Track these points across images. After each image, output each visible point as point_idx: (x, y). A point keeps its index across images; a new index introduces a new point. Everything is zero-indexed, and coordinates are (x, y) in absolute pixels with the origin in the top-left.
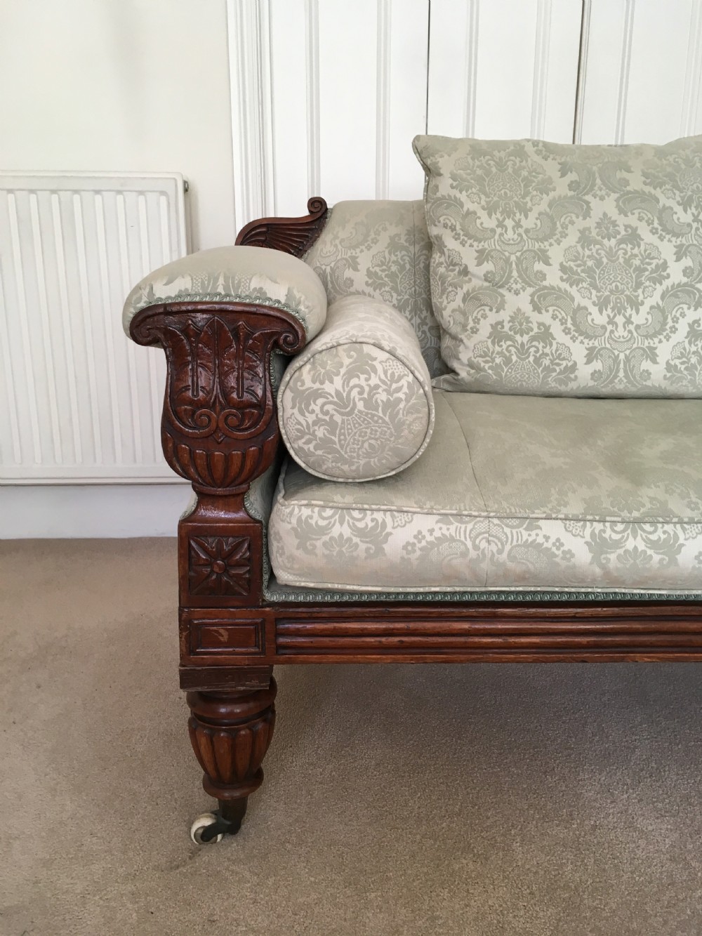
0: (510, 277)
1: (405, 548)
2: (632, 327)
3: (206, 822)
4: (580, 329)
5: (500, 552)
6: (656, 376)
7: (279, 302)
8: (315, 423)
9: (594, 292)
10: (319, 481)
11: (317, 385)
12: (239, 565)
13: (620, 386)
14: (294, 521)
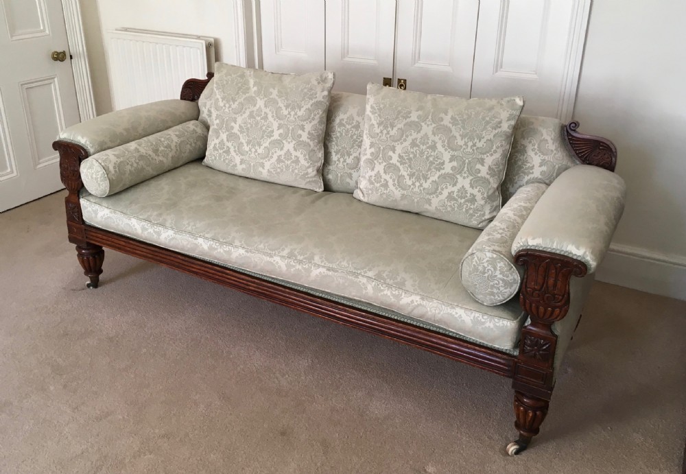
0: (223, 127)
1: (101, 217)
2: (257, 154)
5: (122, 224)
7: (83, 144)
9: (247, 138)
13: (252, 175)
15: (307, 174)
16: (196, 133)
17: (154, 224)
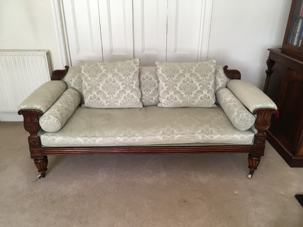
0: (93, 89)
1: (58, 141)
2: (114, 97)
3: (40, 176)
4: (105, 98)
5: (71, 141)
6: (118, 105)
7: (39, 109)
8: (44, 125)
9: (107, 91)
10: (46, 132)
11: (44, 121)
12: (37, 143)
13: (112, 107)
14: (43, 138)
15: (137, 101)
16: (76, 94)
17: (90, 137)
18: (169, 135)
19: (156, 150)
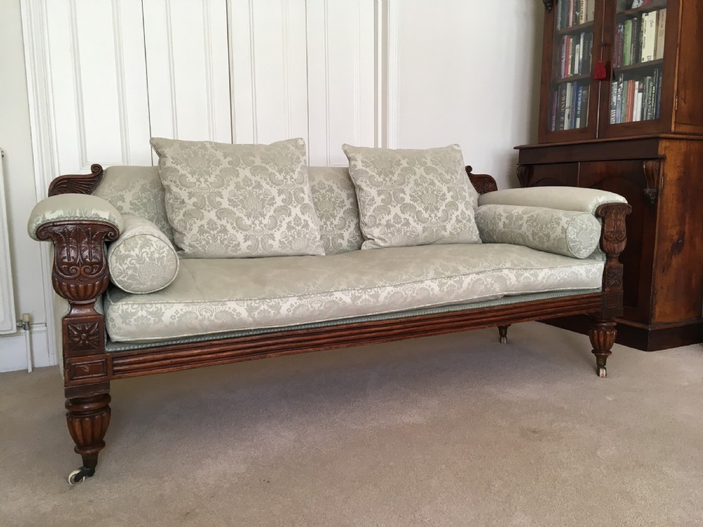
0: (205, 204)
1: (171, 317)
2: (262, 225)
3: (77, 472)
4: (240, 227)
5: (211, 315)
6: (276, 246)
7: (105, 219)
8: (127, 268)
9: (244, 210)
10: (129, 294)
11: (127, 253)
12: (93, 335)
13: (260, 252)
14: (120, 311)
15: (316, 237)
17: (264, 298)
18: (450, 277)
19: (423, 325)
